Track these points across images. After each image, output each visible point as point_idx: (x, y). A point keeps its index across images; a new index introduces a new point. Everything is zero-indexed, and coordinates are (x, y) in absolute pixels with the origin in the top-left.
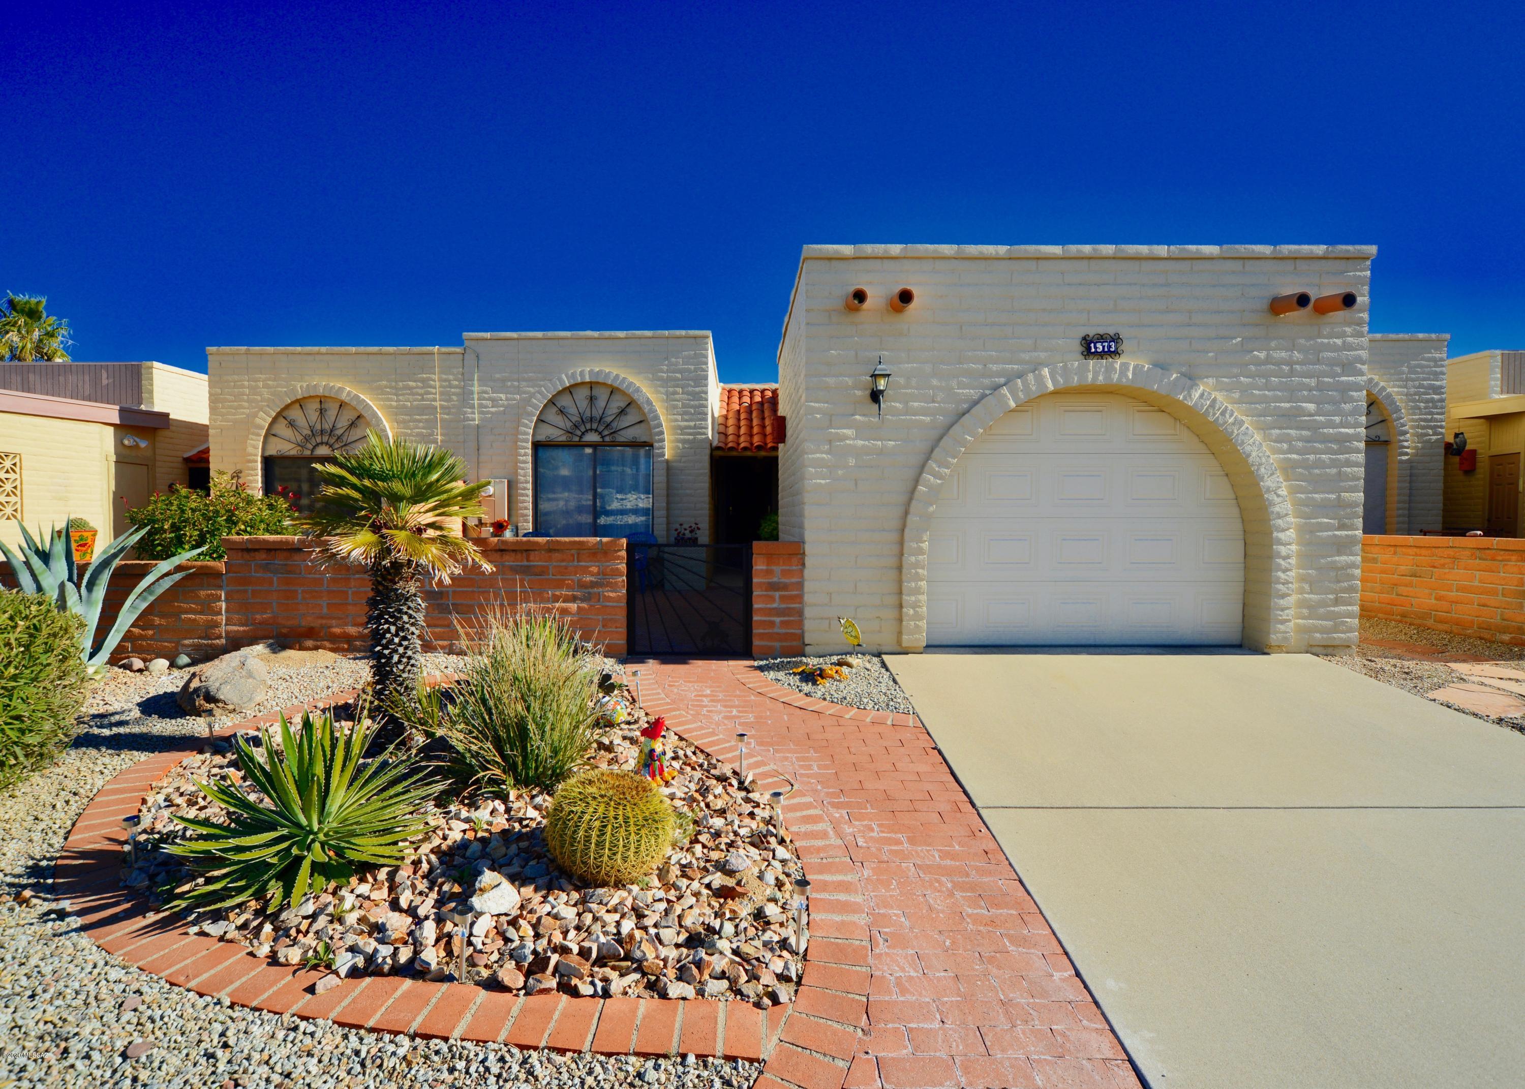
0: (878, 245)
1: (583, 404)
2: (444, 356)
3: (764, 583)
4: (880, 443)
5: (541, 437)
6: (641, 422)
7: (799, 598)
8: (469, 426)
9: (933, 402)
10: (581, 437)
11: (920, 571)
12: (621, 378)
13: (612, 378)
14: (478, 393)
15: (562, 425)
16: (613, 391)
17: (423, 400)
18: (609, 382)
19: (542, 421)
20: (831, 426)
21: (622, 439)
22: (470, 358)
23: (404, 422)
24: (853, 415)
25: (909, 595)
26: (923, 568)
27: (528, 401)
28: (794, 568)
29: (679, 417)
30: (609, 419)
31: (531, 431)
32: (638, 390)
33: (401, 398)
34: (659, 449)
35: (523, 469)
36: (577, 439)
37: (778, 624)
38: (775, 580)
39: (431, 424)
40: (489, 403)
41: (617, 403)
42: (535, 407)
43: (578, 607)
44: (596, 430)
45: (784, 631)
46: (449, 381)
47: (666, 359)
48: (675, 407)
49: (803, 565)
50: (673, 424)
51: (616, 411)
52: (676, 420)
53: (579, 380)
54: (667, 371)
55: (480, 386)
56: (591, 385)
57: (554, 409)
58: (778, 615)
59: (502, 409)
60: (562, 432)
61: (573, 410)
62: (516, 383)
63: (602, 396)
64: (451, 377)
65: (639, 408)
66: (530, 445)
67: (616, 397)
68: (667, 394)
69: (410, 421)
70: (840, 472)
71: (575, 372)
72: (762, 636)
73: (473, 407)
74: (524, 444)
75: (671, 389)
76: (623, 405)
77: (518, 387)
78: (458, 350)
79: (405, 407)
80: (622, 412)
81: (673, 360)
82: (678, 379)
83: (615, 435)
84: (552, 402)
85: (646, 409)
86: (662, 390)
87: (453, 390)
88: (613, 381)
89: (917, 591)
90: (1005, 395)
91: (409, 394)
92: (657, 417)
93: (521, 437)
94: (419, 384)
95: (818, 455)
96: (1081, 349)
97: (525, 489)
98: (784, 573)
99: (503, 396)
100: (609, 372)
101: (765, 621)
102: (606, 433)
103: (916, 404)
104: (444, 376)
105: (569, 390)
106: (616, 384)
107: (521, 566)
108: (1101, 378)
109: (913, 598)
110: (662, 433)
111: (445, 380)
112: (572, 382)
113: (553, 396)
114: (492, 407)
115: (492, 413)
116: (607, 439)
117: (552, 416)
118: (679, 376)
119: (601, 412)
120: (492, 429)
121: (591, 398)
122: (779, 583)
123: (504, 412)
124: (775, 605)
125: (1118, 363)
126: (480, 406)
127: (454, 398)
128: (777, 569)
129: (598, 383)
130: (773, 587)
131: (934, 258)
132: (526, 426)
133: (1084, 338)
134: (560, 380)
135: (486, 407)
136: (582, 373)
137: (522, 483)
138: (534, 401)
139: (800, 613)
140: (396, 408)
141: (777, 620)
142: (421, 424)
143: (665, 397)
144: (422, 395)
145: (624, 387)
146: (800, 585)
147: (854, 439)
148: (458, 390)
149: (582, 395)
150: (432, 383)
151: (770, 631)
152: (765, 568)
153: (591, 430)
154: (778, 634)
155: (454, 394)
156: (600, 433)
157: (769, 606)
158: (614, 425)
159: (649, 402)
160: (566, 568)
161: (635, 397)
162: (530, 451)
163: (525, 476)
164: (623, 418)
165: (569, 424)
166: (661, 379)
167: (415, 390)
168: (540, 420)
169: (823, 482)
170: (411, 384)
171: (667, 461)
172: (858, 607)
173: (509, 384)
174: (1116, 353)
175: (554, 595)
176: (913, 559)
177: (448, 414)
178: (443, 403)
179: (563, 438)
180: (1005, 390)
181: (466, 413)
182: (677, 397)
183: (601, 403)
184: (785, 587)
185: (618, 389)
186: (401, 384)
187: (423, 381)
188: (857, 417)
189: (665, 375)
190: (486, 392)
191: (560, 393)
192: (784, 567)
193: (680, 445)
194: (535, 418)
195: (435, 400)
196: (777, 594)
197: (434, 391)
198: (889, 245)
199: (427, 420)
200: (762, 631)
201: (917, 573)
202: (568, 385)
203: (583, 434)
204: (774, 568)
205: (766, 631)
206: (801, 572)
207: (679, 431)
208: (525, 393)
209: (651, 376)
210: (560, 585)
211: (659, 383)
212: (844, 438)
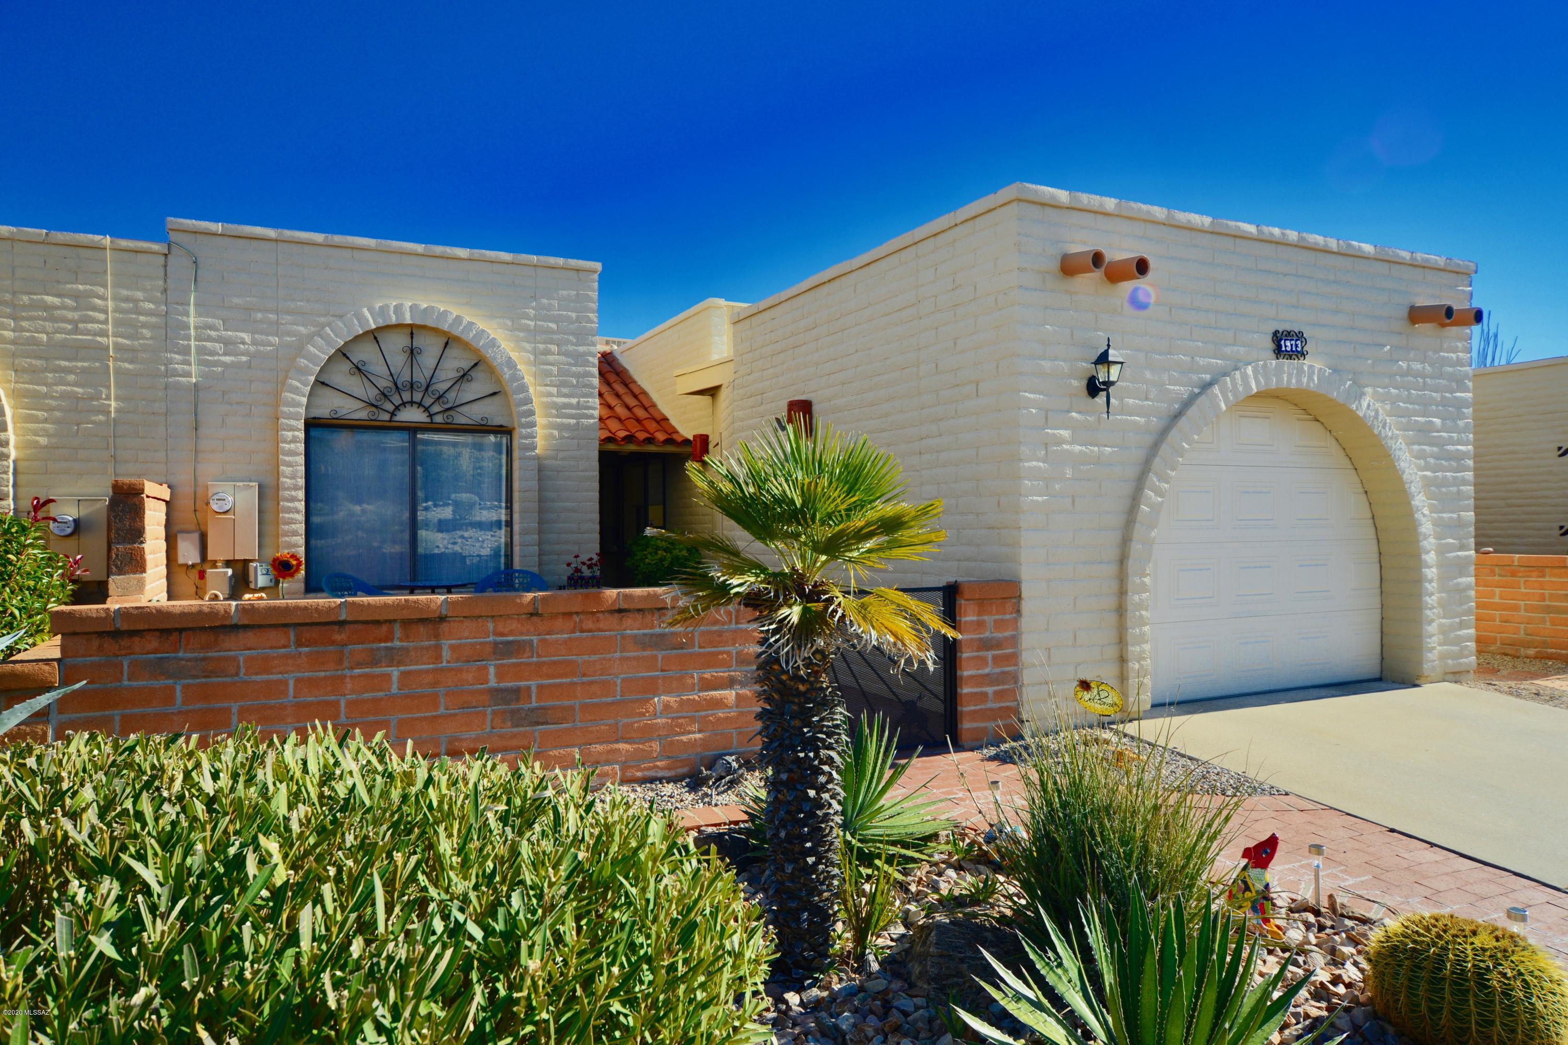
0: (1094, 196)
1: (398, 361)
2: (126, 256)
3: (975, 640)
4: (1096, 449)
5: (323, 412)
6: (494, 394)
7: (1013, 658)
8: (178, 387)
9: (1147, 399)
10: (393, 414)
11: (1144, 613)
12: (465, 322)
13: (450, 320)
14: (196, 328)
15: (359, 391)
16: (449, 341)
17: (76, 331)
18: (446, 327)
19: (323, 383)
20: (1046, 425)
21: (463, 420)
22: (179, 262)
23: (33, 371)
24: (1069, 411)
25: (1133, 645)
26: (1147, 610)
27: (299, 349)
28: (1008, 617)
29: (554, 390)
30: (443, 387)
31: (304, 400)
32: (493, 343)
33: (25, 324)
34: (526, 438)
35: (289, 465)
36: (386, 417)
37: (990, 696)
38: (987, 634)
39: (96, 378)
40: (218, 346)
41: (455, 362)
42: (312, 358)
43: (737, 694)
44: (420, 405)
45: (998, 705)
46: (135, 301)
47: (534, 298)
48: (548, 374)
49: (1018, 612)
50: (545, 399)
51: (454, 375)
52: (550, 395)
53: (394, 320)
54: (535, 318)
55: (199, 314)
56: (412, 330)
57: (346, 366)
58: (991, 684)
59: (244, 359)
60: (360, 405)
61: (378, 368)
62: (272, 316)
63: (430, 349)
64: (139, 295)
65: (492, 371)
66: (301, 424)
67: (451, 352)
68: (535, 352)
69: (46, 370)
70: (1057, 486)
71: (387, 306)
72: (974, 715)
73: (186, 351)
74: (293, 422)
75: (541, 346)
76: (466, 365)
77: (277, 323)
78: (155, 247)
79: (37, 343)
80: (464, 377)
81: (545, 301)
82: (552, 332)
83: (451, 413)
84: (342, 353)
85: (507, 374)
86: (528, 346)
87: (142, 318)
88: (451, 326)
89: (1142, 639)
90: (1217, 396)
91: (45, 319)
92: (523, 388)
93: (286, 409)
94: (68, 301)
95: (1034, 463)
96: (1271, 346)
97: (293, 499)
98: (999, 625)
99: (246, 337)
100: (446, 312)
101: (976, 693)
102: (436, 408)
103: (1131, 401)
104: (125, 292)
105: (374, 335)
106: (457, 331)
107: (652, 635)
108: (1294, 381)
109: (1138, 649)
110: (531, 413)
111: (127, 299)
112: (381, 323)
113: (346, 343)
114: (225, 354)
115: (225, 365)
116: (439, 419)
117: (341, 376)
118: (553, 326)
119: (428, 374)
120: (224, 393)
121: (412, 351)
122: (993, 638)
123: (249, 365)
124: (987, 671)
126: (201, 351)
127: (146, 332)
128: (989, 619)
129: (423, 327)
130: (985, 645)
131: (1144, 221)
132: (296, 391)
133: (1276, 333)
134: (361, 319)
135: (213, 353)
136: (398, 309)
137: (288, 489)
138: (312, 349)
139: (1015, 678)
140: (14, 342)
141: (990, 690)
142: (71, 378)
143: (532, 358)
144: (75, 323)
145: (469, 336)
146: (1014, 640)
147: (1071, 443)
148: (153, 320)
149: (396, 344)
150: (98, 302)
151: (983, 707)
152: (975, 618)
153: (412, 403)
154: (991, 710)
155: (144, 325)
156: (426, 409)
157: (980, 672)
158: (451, 396)
159: (511, 364)
160: (720, 634)
161: (489, 353)
162: (301, 435)
163: (293, 477)
164: (465, 385)
165: (372, 393)
166: (526, 329)
167: (58, 313)
168: (320, 383)
169: (1040, 499)
170: (49, 299)
171: (538, 458)
172: (1079, 664)
173: (259, 316)
174: (1302, 354)
175: (701, 679)
176: (1136, 598)
177: (131, 362)
178: (120, 340)
179: (363, 415)
180: (1216, 390)
181: (170, 361)
182: (551, 358)
183: (428, 360)
184: (998, 645)
185: (457, 339)
186: (25, 298)
187: (76, 296)
188: (1074, 414)
189: (532, 323)
190: (213, 328)
191: (357, 338)
192: (997, 617)
193: (556, 433)
194: (312, 379)
195: (104, 334)
196: (989, 654)
197: (102, 317)
198: (1104, 198)
199: (84, 371)
200: (973, 708)
201: (1141, 616)
202: (373, 326)
203: (397, 408)
204: (985, 618)
205: (978, 708)
206: (1015, 623)
207: (554, 412)
208: (289, 334)
209: (509, 323)
211: (522, 334)
212: (1060, 441)
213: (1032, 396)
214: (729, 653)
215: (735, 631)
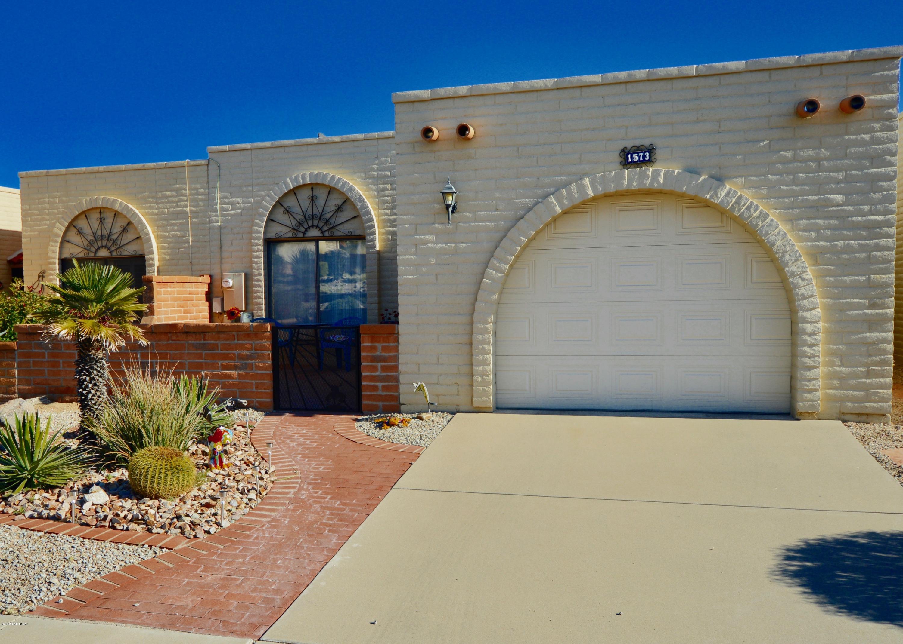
0: (449, 88)
1: (306, 203)
2: (193, 168)
3: (369, 356)
4: (454, 245)
5: (271, 235)
6: (355, 217)
7: (396, 368)
8: (214, 228)
9: (497, 210)
10: (304, 233)
11: (486, 346)
12: (336, 179)
13: (329, 179)
14: (220, 198)
15: (288, 223)
16: (331, 190)
17: (177, 206)
18: (327, 183)
19: (272, 220)
20: (416, 233)
21: (339, 234)
22: (213, 168)
23: (164, 226)
24: (433, 224)
25: (477, 366)
26: (488, 344)
27: (259, 204)
28: (392, 344)
29: (389, 211)
30: (328, 216)
31: (262, 230)
32: (351, 189)
33: (160, 206)
34: (370, 241)
35: (256, 263)
36: (301, 235)
37: (380, 388)
38: (378, 353)
39: (183, 227)
40: (229, 207)
41: (335, 201)
42: (265, 208)
43: (239, 374)
44: (317, 227)
45: (385, 393)
46: (197, 189)
47: (377, 158)
48: (385, 202)
49: (398, 342)
50: (384, 218)
51: (333, 208)
52: (386, 214)
53: (301, 182)
54: (378, 170)
55: (221, 191)
56: (312, 186)
57: (281, 210)
58: (381, 381)
59: (239, 211)
60: (289, 229)
61: (297, 210)
62: (250, 188)
63: (322, 194)
64: (198, 186)
65: (353, 205)
66: (261, 242)
67: (333, 196)
68: (378, 190)
69: (167, 225)
70: (424, 269)
71: (298, 175)
72: (369, 397)
73: (215, 211)
74: (257, 241)
75: (381, 186)
76: (339, 202)
77: (252, 191)
78: (203, 162)
79: (163, 213)
80: (339, 209)
81: (383, 159)
82: (387, 177)
83: (333, 230)
84: (279, 203)
85: (359, 205)
86: (374, 187)
87: (200, 197)
88: (330, 181)
89: (485, 363)
90: (553, 203)
91: (166, 202)
92: (368, 213)
93: (254, 235)
94: (174, 193)
95: (407, 256)
96: (620, 160)
97: (259, 280)
98: (384, 349)
99: (240, 200)
100: (327, 174)
101: (370, 385)
102: (325, 228)
103: (482, 213)
104: (193, 186)
105: (294, 192)
106: (332, 185)
107: (200, 344)
108: (635, 184)
109: (481, 368)
110: (373, 227)
111: (194, 189)
112: (296, 185)
113: (281, 198)
114: (232, 210)
115: (232, 215)
116: (327, 234)
117: (280, 216)
118: (388, 173)
119: (320, 209)
120: (232, 229)
121: (312, 197)
122: (382, 356)
123: (241, 214)
124: (377, 374)
125: (650, 171)
126: (222, 209)
127: (201, 204)
128: (379, 345)
129: (317, 184)
130: (375, 359)
131: (491, 94)
132: (259, 226)
133: (623, 151)
134: (286, 184)
135: (227, 210)
136: (303, 176)
137: (256, 275)
138: (264, 203)
139: (396, 379)
140: (157, 214)
141: (380, 385)
142: (176, 228)
143: (376, 193)
144: (176, 202)
145: (339, 186)
146: (396, 359)
147: (434, 243)
148: (203, 197)
149: (305, 194)
150: (184, 191)
151: (375, 393)
152: (370, 344)
153: (313, 226)
154: (380, 395)
155: (201, 200)
156: (320, 229)
157: (373, 374)
158: (332, 221)
159: (361, 200)
161: (349, 194)
162: (262, 248)
163: (258, 269)
164: (340, 214)
165: (294, 222)
166: (373, 177)
167: (171, 199)
168: (270, 220)
169: (411, 277)
170: (168, 193)
171: (378, 252)
172: (441, 375)
173: (245, 189)
174: (650, 162)
175: (222, 365)
176: (480, 337)
177: (196, 218)
178: (192, 208)
179: (289, 235)
180: (552, 199)
181: (211, 216)
182: (387, 192)
183: (321, 202)
184: (385, 360)
185: (334, 188)
186: (160, 194)
187: (177, 190)
188: (436, 225)
189: (376, 173)
190: (226, 197)
191: (286, 195)
192: (384, 344)
193: (390, 237)
194: (266, 218)
195: (186, 206)
196: (379, 365)
197: (185, 198)
198: (458, 88)
199: (180, 224)
200: (369, 393)
201: (483, 348)
202: (292, 187)
203: (306, 230)
204: (376, 344)
205: (372, 393)
206: (396, 349)
207: (389, 224)
208: (257, 196)
209: (363, 175)
210: (225, 357)
211: (370, 181)
212: (427, 242)
213: (405, 217)
214: (234, 354)
215: (237, 344)
